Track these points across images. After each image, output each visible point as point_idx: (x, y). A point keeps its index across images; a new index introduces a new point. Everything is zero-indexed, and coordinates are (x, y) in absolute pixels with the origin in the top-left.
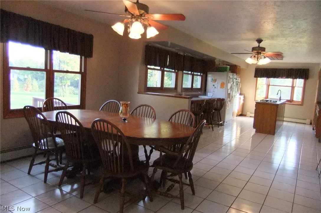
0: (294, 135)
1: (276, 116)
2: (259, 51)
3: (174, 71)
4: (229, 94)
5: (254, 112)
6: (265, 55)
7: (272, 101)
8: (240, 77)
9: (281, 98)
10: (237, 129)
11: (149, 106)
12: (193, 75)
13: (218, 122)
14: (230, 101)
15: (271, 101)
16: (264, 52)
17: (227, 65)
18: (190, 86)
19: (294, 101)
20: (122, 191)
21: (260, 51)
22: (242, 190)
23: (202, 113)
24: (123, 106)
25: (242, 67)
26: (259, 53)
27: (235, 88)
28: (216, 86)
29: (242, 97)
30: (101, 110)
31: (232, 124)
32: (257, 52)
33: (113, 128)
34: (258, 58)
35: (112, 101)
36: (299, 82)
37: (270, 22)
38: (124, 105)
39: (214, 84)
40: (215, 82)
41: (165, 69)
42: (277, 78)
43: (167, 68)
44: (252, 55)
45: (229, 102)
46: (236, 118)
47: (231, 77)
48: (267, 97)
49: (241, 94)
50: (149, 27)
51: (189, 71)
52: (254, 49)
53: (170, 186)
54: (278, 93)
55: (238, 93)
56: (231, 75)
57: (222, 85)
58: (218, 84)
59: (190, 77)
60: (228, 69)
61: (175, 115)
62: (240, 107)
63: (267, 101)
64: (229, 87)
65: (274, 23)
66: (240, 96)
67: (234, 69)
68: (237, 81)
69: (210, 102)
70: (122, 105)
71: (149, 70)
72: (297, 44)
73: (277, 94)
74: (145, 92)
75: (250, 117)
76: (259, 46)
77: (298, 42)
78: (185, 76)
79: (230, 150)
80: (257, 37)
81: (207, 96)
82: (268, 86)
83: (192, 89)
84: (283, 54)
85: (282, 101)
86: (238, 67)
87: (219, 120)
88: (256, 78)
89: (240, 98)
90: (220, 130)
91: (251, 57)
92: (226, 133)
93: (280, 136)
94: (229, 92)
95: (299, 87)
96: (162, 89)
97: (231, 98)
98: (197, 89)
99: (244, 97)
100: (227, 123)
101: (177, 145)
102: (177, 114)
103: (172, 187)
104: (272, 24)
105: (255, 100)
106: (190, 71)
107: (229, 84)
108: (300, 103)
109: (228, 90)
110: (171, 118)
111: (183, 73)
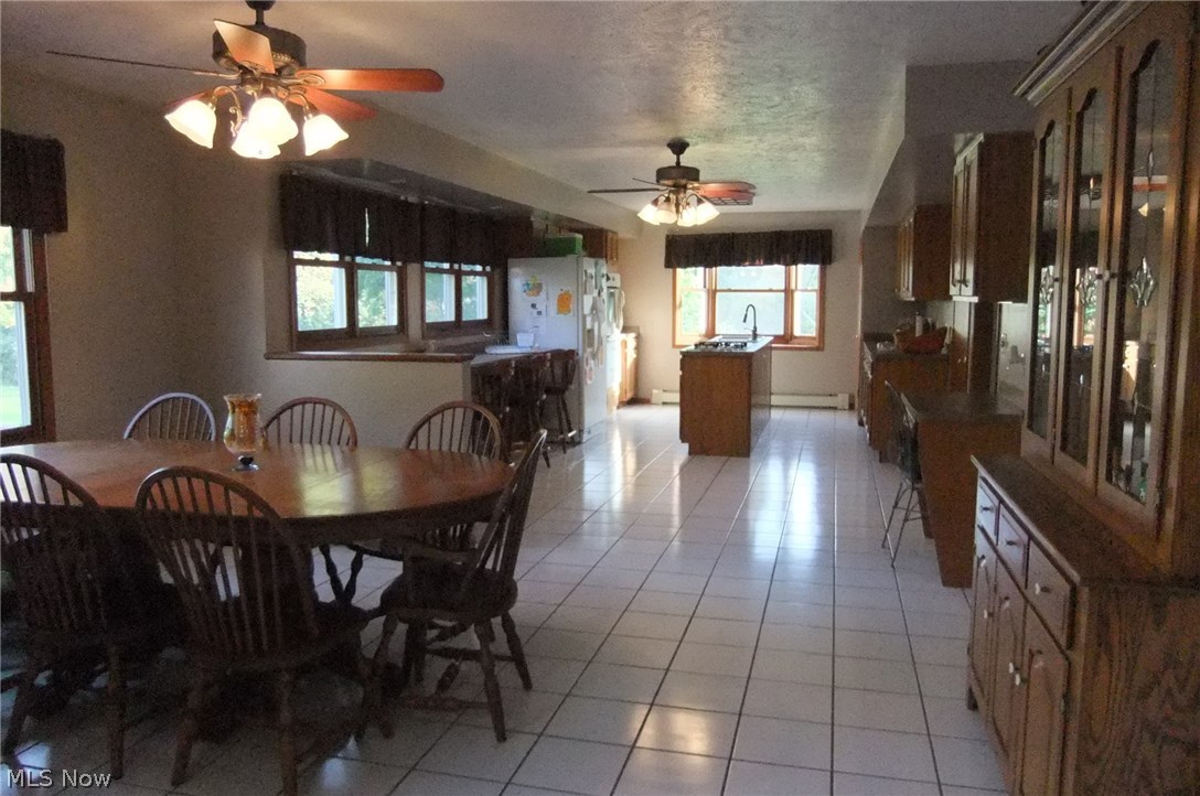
0: (807, 449)
1: (749, 393)
2: (678, 179)
3: (388, 263)
4: (591, 331)
5: (677, 385)
6: (701, 193)
7: (732, 345)
8: (619, 271)
9: (758, 332)
10: (624, 450)
11: (324, 403)
12: (459, 276)
13: (562, 433)
14: (594, 356)
15: (727, 344)
16: (696, 185)
17: (572, 230)
18: (450, 317)
19: (796, 337)
20: (285, 716)
21: (683, 182)
22: (678, 647)
23: (508, 409)
24: (237, 410)
25: (621, 235)
26: (679, 188)
27: (608, 311)
28: (540, 307)
29: (631, 338)
30: (130, 436)
31: (607, 434)
32: (674, 186)
33: (231, 493)
34: (677, 205)
35: (173, 398)
36: (807, 275)
37: (712, 88)
38: (240, 406)
39: (533, 299)
40: (538, 293)
41: (359, 260)
42: (739, 265)
43: (365, 256)
44: (656, 194)
45: (592, 362)
46: (618, 415)
47: (591, 271)
48: (711, 332)
49: (625, 330)
50: (310, 115)
51: (442, 262)
52: (662, 174)
53: (447, 673)
54: (746, 316)
55: (618, 326)
56: (589, 266)
57: (564, 303)
58: (547, 301)
59: (448, 282)
60: (579, 246)
61: (426, 426)
62: (628, 374)
63: (716, 345)
64: (587, 310)
65: (724, 89)
66: (624, 335)
67: (598, 243)
68: (611, 283)
69: (529, 366)
70: (233, 408)
71: (299, 268)
72: (792, 155)
73: (745, 321)
74: (292, 351)
75: (664, 403)
76: (678, 163)
77: (796, 148)
78: (430, 279)
79: (610, 523)
80: (671, 136)
81: (516, 344)
82: (712, 294)
83: (459, 325)
84: (755, 188)
85: (762, 342)
86: (610, 235)
87: (565, 427)
88: (671, 270)
89: (625, 344)
90: (570, 460)
91: (655, 202)
92: (591, 470)
93: (765, 457)
94: (589, 326)
95: (806, 290)
96: (352, 336)
97: (596, 346)
98: (477, 325)
99: (638, 338)
100: (591, 436)
101: (452, 529)
102: (436, 420)
103: (451, 673)
104: (718, 93)
105: (674, 346)
106: (447, 262)
107: (585, 296)
108: (816, 344)
109: (584, 317)
110: (414, 434)
111: (424, 271)
